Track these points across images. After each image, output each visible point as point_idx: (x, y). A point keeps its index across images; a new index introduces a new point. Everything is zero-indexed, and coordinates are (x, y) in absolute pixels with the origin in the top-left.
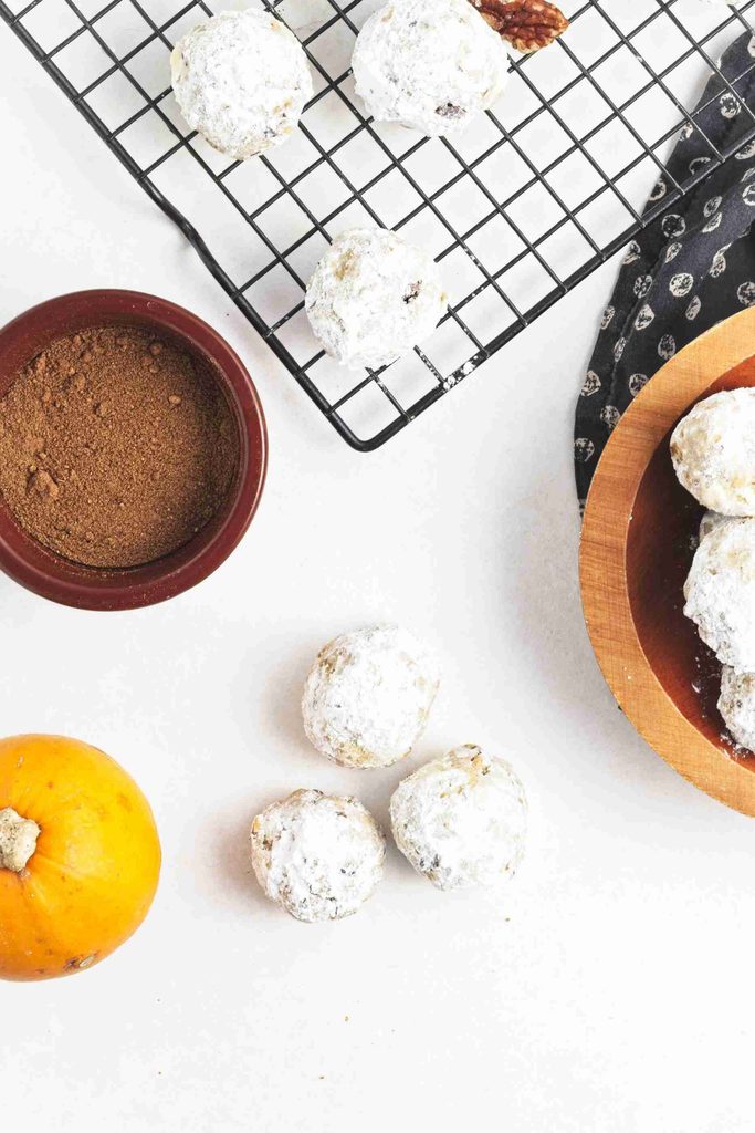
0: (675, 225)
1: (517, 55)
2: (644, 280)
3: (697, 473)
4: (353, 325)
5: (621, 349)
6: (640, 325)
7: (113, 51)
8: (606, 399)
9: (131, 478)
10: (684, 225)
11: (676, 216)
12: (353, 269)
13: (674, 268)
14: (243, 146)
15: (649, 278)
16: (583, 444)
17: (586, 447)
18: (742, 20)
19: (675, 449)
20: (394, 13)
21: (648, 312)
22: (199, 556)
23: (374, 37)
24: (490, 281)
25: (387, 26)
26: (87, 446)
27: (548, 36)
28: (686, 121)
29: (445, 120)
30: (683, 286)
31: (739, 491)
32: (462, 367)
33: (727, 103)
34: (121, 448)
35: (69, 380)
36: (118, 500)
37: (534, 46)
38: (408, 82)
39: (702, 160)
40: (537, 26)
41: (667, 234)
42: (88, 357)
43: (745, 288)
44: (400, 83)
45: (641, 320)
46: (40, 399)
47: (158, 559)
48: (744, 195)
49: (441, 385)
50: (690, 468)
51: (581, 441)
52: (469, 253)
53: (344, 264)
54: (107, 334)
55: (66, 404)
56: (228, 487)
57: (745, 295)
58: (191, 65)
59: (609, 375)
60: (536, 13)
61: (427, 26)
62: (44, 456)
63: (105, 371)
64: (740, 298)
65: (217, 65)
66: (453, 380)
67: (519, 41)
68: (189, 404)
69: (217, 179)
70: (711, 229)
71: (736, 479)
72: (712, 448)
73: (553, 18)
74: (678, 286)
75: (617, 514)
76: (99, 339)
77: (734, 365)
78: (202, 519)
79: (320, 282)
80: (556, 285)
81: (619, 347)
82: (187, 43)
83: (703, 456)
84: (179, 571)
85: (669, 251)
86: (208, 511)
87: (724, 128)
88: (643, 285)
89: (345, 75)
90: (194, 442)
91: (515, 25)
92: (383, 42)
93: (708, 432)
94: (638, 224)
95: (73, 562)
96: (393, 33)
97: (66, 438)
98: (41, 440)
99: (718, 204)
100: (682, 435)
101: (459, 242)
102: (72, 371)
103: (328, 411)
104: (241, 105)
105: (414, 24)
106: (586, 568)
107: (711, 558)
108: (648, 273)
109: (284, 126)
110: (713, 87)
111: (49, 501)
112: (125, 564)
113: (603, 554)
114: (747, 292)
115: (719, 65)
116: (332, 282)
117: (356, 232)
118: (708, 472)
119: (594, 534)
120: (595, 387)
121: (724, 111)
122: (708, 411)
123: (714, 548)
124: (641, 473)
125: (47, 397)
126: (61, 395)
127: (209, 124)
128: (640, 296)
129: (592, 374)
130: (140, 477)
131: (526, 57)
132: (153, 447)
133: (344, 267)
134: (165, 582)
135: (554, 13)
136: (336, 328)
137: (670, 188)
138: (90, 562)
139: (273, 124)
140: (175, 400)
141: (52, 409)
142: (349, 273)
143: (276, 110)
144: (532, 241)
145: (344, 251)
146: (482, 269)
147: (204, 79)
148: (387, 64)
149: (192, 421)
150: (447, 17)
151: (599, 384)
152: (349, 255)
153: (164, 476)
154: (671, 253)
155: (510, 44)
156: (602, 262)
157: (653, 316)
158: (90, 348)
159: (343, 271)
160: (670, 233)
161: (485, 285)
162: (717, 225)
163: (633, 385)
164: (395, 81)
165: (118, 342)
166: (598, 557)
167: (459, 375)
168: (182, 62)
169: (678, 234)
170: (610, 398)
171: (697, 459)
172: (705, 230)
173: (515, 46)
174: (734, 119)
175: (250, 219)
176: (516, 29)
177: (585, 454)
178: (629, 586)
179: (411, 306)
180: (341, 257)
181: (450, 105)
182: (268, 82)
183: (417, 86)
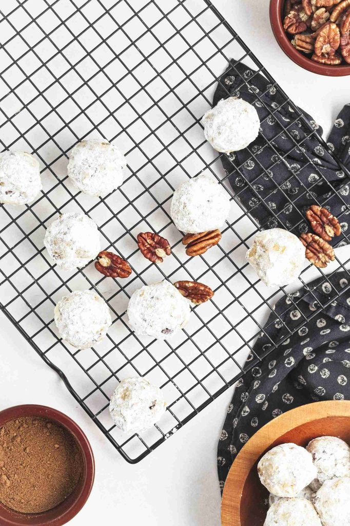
0: (257, 372)
1: (193, 305)
2: (245, 394)
3: (268, 481)
4: (129, 419)
5: (236, 423)
6: (244, 414)
7: (31, 305)
8: (230, 442)
9: (39, 478)
10: (261, 372)
11: (257, 368)
12: (129, 396)
13: (257, 392)
14: (84, 345)
15: (247, 393)
16: (221, 459)
17: (222, 460)
18: (283, 291)
19: (259, 469)
20: (145, 293)
21: (247, 409)
22: (68, 511)
23: (136, 303)
24: (183, 395)
25: (142, 298)
26: (21, 465)
27: (206, 298)
28: (262, 331)
29: (165, 335)
30: (261, 399)
31: (285, 489)
32: (172, 430)
33: (277, 323)
34: (35, 465)
35: (14, 438)
36: (34, 486)
37: (200, 302)
38: (151, 322)
39: (268, 345)
40: (201, 294)
41: (254, 375)
42: (21, 429)
43: (285, 396)
44: (147, 322)
45: (244, 412)
46: (2, 446)
47: (50, 510)
48: (286, 362)
49: (164, 437)
50: (266, 479)
51: (220, 458)
52: (175, 385)
53: (125, 394)
54: (29, 419)
55: (13, 448)
56: (79, 481)
57: (285, 399)
58: (63, 315)
59: (231, 432)
60: (201, 290)
61: (158, 299)
62: (4, 469)
63: (28, 434)
64: (284, 400)
65: (74, 315)
66: (168, 435)
67: (194, 300)
68: (62, 447)
69: (73, 356)
70: (272, 376)
71: (285, 484)
72: (275, 472)
73: (207, 292)
74: (259, 399)
75: (236, 495)
76: (26, 421)
77: (282, 434)
78: (68, 493)
79: (115, 401)
80: (210, 397)
81: (236, 422)
82: (61, 305)
83: (271, 475)
84: (59, 517)
85: (255, 383)
86: (71, 490)
87: (276, 332)
88: (245, 396)
89: (124, 313)
90: (64, 463)
91: (193, 294)
92: (140, 305)
93: (273, 465)
94: (242, 372)
95: (16, 511)
96: (144, 301)
97: (13, 462)
98: (3, 462)
99: (275, 364)
100: (263, 465)
101: (171, 380)
102: (15, 434)
103: (118, 448)
104: (83, 331)
105: (153, 297)
106: (224, 515)
107: (275, 516)
108: (247, 391)
109: (101, 338)
110: (272, 317)
111: (6, 487)
112: (37, 512)
113: (230, 510)
114: (286, 398)
115: (274, 308)
116: (120, 401)
117: (130, 380)
118: (274, 481)
119: (227, 502)
120: (225, 437)
121: (276, 326)
122: (273, 456)
123: (276, 512)
124: (246, 477)
125: (5, 445)
126: (11, 444)
127: (71, 338)
128: (243, 401)
129: (224, 431)
130: (43, 477)
131: (197, 306)
132: (48, 465)
133: (125, 395)
134: (54, 522)
135: (208, 290)
136: (122, 420)
137: (255, 357)
138: (23, 511)
139: (96, 338)
140: (57, 446)
141: (7, 450)
142: (127, 398)
143: (97, 332)
144: (200, 379)
145: (125, 388)
146: (180, 391)
147: (68, 321)
148: (142, 314)
149: (64, 454)
150: (166, 295)
151: (227, 435)
152: (127, 390)
153: (53, 476)
154: (256, 385)
155: (190, 301)
156: (228, 388)
157: (249, 411)
158: (22, 425)
159: (125, 397)
160: (255, 375)
161: (181, 397)
162: (275, 375)
163: (241, 438)
164: (145, 321)
165: (34, 422)
166: (229, 511)
167: (171, 433)
168: (59, 313)
169: (258, 375)
170: (232, 442)
171: (269, 476)
172: (270, 377)
173: (192, 302)
174: (280, 329)
175: (86, 371)
176: (193, 296)
177: (222, 463)
178: (241, 523)
179: (152, 411)
180: (124, 391)
181: (167, 329)
182: (94, 322)
183: (154, 323)
